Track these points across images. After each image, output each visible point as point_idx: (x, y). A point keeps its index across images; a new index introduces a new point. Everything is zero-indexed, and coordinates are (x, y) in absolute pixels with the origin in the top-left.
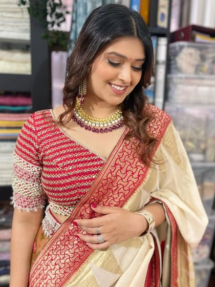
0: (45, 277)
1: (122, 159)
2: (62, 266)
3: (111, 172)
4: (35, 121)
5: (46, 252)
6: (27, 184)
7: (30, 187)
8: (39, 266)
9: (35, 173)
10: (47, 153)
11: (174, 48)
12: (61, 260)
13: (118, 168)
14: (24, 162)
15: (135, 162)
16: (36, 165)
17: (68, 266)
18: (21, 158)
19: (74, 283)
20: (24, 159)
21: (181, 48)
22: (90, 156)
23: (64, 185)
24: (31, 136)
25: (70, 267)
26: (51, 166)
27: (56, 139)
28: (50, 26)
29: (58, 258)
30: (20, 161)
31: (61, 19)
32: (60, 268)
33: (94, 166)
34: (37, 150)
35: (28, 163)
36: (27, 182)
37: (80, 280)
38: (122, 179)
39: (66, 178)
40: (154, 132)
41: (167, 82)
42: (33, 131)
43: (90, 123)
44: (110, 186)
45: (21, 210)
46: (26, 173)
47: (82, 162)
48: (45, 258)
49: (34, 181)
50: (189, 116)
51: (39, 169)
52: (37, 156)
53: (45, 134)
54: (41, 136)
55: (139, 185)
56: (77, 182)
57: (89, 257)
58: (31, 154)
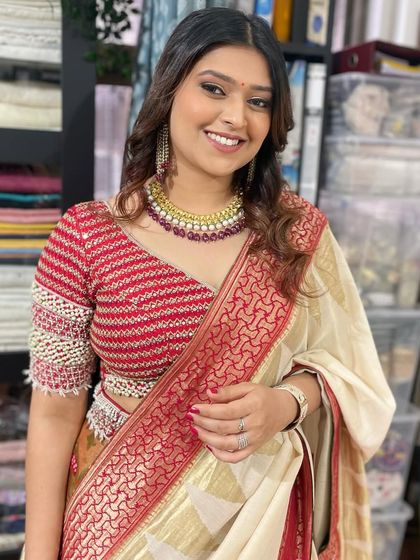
0: (99, 516)
1: (247, 289)
2: (132, 494)
3: (227, 313)
4: (78, 221)
5: (99, 469)
6: (62, 341)
7: (68, 348)
8: (86, 498)
9: (79, 319)
10: (107, 279)
11: (340, 84)
12: (130, 484)
13: (240, 304)
14: (57, 299)
15: (270, 295)
16: (82, 304)
17: (144, 494)
18: (51, 291)
19: (155, 524)
20: (58, 293)
21: (354, 84)
22: (187, 283)
23: (143, 337)
24: (71, 250)
25: (146, 496)
26: (117, 304)
27: (122, 253)
28: (101, 36)
29: (123, 479)
30: (50, 297)
31: (122, 24)
32: (128, 499)
33: (196, 302)
34: (86, 276)
35: (67, 300)
36: (63, 338)
37: (168, 517)
38: (247, 325)
39: (147, 323)
40: (300, 241)
41: (324, 149)
42: (76, 240)
43: (182, 224)
44: (227, 338)
45: (49, 393)
46: (60, 321)
47: (174, 295)
48: (98, 482)
49: (76, 336)
50: (368, 218)
51: (87, 313)
52: (84, 286)
53: (99, 245)
54: (93, 248)
55: (277, 336)
56: (168, 330)
57: (183, 475)
58: (72, 284)
